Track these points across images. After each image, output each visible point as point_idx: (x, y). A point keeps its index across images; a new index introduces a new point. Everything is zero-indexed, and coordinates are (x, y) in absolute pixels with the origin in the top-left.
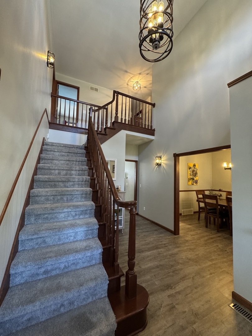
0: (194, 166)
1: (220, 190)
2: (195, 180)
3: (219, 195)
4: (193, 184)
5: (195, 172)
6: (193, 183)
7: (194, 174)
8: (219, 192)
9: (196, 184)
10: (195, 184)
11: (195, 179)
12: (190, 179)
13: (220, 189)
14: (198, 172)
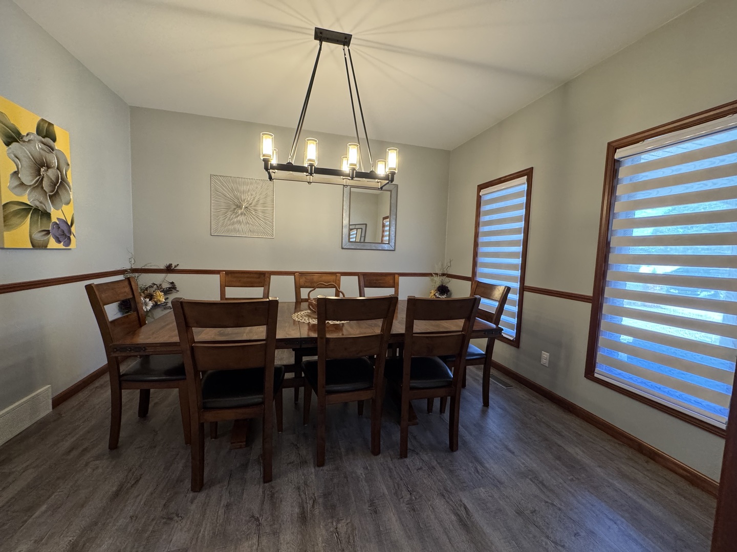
0: (46, 132)
1: (169, 270)
2: (54, 219)
3: (166, 286)
4: (38, 246)
5: (51, 173)
6: (38, 236)
7: (46, 184)
8: (163, 275)
9: (61, 246)
10: (53, 243)
11: (56, 215)
12: (16, 213)
13: (170, 265)
14: (70, 179)
